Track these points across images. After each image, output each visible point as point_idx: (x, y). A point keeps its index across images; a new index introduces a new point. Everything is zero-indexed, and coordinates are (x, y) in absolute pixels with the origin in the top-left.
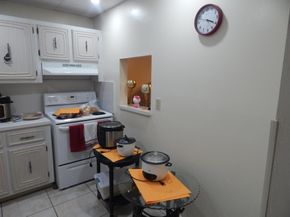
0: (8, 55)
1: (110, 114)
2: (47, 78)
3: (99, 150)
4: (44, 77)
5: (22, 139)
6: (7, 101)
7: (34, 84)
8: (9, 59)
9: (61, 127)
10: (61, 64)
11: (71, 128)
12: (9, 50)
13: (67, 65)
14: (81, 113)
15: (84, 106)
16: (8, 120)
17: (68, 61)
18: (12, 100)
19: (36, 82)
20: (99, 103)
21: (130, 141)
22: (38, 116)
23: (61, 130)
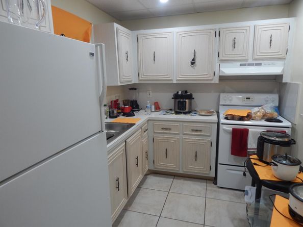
0: (193, 60)
1: (289, 124)
2: (223, 79)
3: (253, 161)
4: (220, 77)
5: (193, 130)
6: (190, 97)
7: (211, 84)
8: (194, 63)
9: (225, 127)
10: (239, 64)
11: (234, 130)
12: (194, 55)
13: (245, 65)
14: (249, 117)
15: (256, 109)
16: (189, 113)
17: (247, 60)
18: (193, 97)
19: (213, 82)
20: (279, 109)
21: (294, 163)
22: (210, 113)
23: (225, 130)
